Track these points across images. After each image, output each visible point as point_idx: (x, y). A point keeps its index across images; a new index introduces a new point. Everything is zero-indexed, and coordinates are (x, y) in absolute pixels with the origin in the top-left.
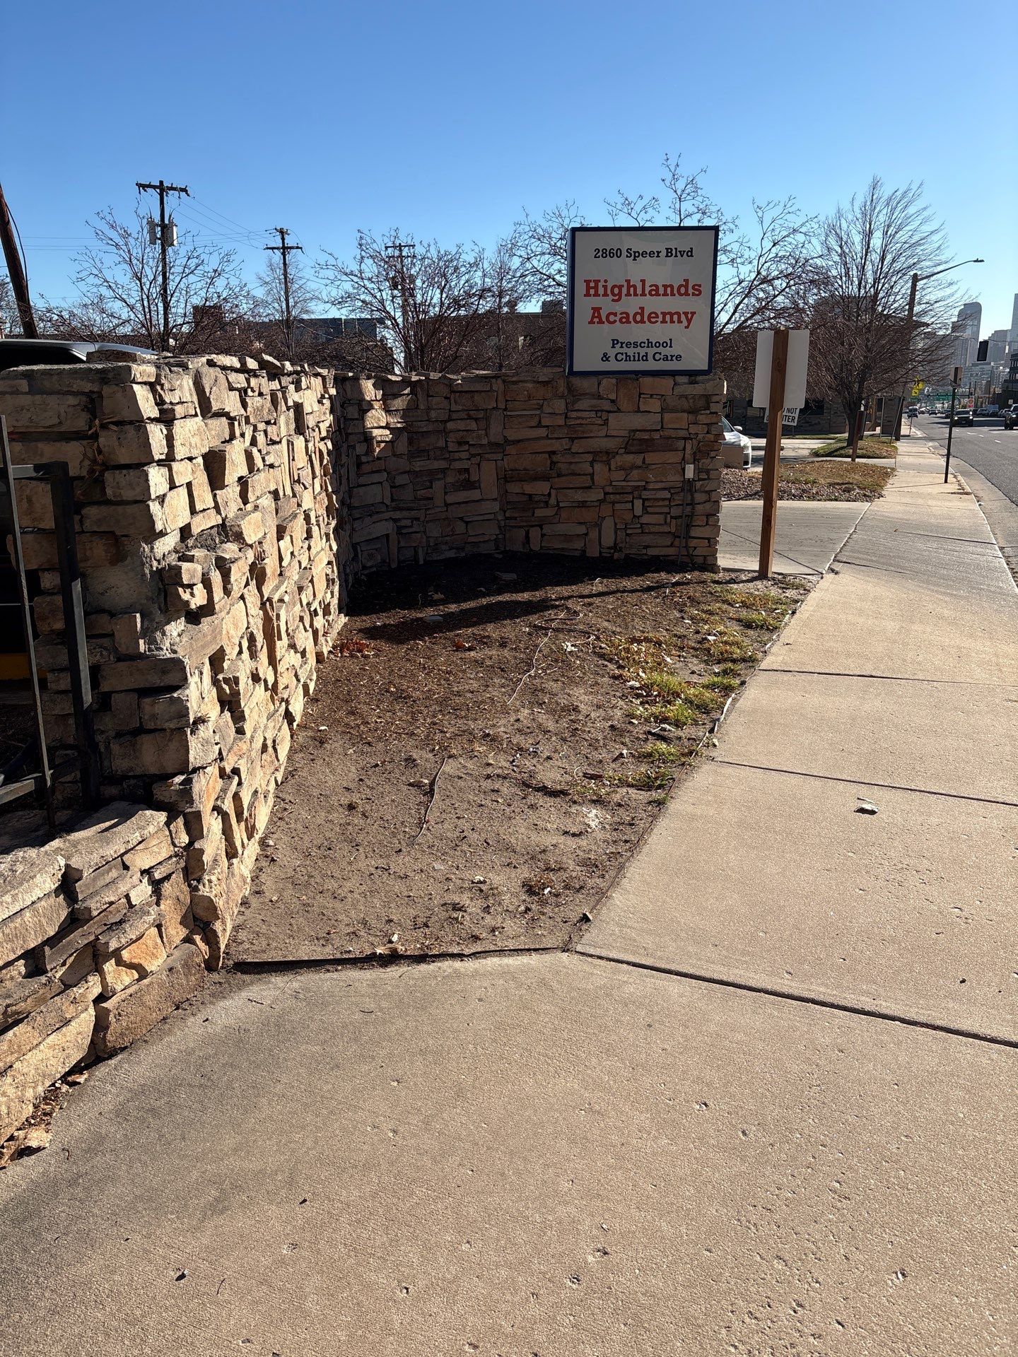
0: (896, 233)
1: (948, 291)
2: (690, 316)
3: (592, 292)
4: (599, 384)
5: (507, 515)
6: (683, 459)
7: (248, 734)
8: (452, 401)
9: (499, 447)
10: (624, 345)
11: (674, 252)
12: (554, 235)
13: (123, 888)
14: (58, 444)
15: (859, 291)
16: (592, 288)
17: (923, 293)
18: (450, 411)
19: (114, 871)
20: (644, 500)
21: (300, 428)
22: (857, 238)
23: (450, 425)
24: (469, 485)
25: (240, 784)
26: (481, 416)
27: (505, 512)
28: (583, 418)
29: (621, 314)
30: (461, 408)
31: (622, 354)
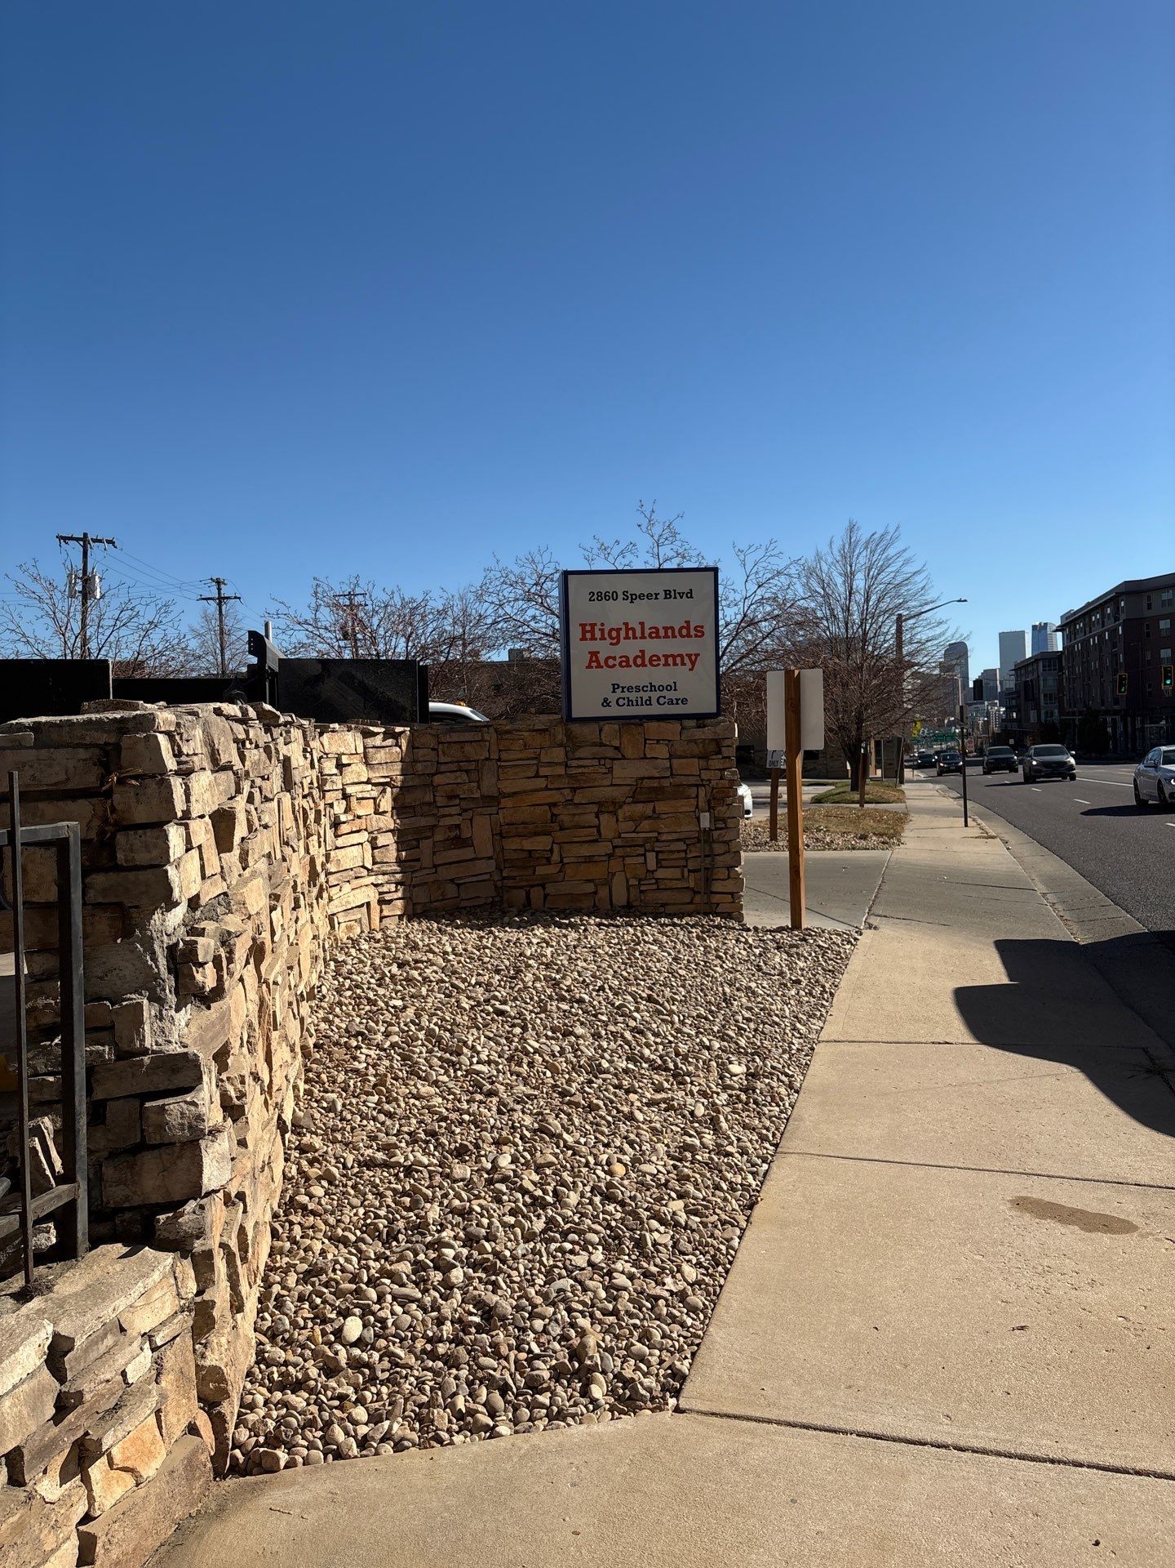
0: (878, 574)
1: (938, 630)
2: (693, 658)
3: (588, 635)
4: (601, 731)
5: (505, 874)
6: (697, 807)
7: (251, 1147)
8: (440, 753)
9: (493, 800)
10: (625, 690)
11: (672, 594)
12: (527, 580)
13: (120, 1361)
14: (61, 804)
15: (847, 631)
16: (588, 631)
17: (914, 632)
18: (438, 763)
19: (109, 1336)
20: (658, 853)
21: (288, 784)
22: (839, 580)
23: (438, 779)
24: (460, 842)
25: (245, 1211)
26: (473, 767)
27: (502, 871)
28: (584, 767)
29: (621, 657)
30: (449, 759)
31: (624, 699)
